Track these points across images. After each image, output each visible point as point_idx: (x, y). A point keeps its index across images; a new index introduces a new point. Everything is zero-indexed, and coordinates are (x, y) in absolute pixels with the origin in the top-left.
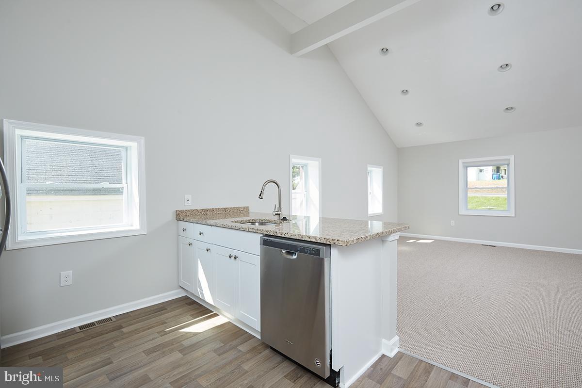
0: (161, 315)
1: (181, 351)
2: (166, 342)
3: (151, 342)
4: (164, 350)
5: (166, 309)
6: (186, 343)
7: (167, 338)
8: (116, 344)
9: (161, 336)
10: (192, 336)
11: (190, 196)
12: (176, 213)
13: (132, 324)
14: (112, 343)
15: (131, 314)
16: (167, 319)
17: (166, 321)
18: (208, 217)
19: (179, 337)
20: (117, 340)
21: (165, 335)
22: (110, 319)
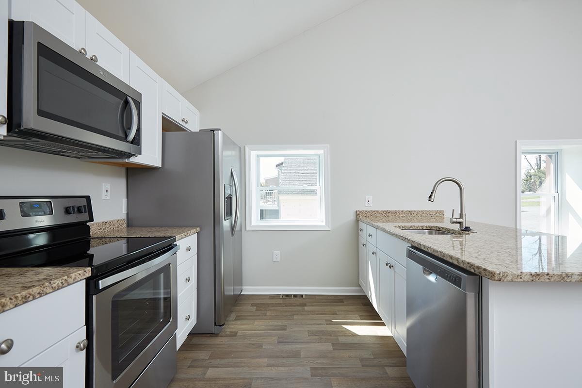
0: (337, 306)
1: (333, 344)
2: (327, 331)
3: (317, 326)
4: (322, 337)
5: (343, 302)
6: (342, 339)
7: (330, 328)
8: (296, 317)
9: (327, 324)
10: (350, 336)
11: (371, 197)
12: (356, 213)
13: (313, 306)
14: (293, 315)
15: (317, 297)
16: (339, 311)
17: (337, 312)
18: (390, 219)
19: (339, 331)
20: (297, 314)
21: (330, 324)
22: (302, 296)
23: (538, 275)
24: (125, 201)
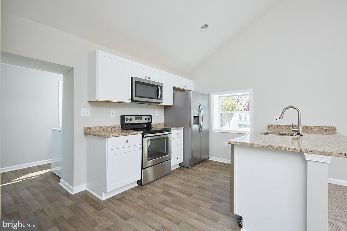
12: (268, 126)
23: (242, 143)
24: (163, 117)
